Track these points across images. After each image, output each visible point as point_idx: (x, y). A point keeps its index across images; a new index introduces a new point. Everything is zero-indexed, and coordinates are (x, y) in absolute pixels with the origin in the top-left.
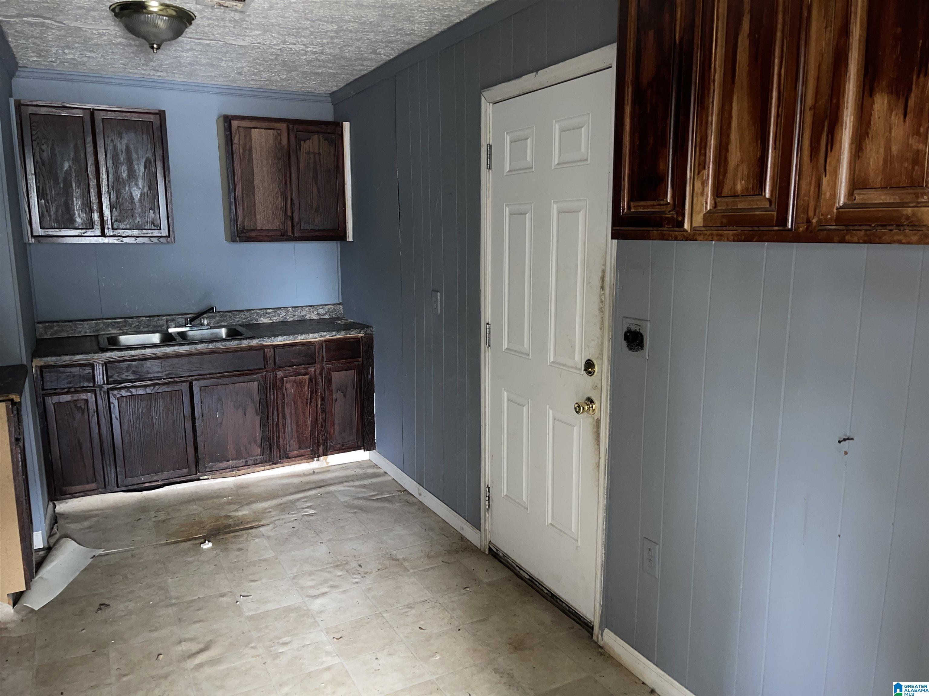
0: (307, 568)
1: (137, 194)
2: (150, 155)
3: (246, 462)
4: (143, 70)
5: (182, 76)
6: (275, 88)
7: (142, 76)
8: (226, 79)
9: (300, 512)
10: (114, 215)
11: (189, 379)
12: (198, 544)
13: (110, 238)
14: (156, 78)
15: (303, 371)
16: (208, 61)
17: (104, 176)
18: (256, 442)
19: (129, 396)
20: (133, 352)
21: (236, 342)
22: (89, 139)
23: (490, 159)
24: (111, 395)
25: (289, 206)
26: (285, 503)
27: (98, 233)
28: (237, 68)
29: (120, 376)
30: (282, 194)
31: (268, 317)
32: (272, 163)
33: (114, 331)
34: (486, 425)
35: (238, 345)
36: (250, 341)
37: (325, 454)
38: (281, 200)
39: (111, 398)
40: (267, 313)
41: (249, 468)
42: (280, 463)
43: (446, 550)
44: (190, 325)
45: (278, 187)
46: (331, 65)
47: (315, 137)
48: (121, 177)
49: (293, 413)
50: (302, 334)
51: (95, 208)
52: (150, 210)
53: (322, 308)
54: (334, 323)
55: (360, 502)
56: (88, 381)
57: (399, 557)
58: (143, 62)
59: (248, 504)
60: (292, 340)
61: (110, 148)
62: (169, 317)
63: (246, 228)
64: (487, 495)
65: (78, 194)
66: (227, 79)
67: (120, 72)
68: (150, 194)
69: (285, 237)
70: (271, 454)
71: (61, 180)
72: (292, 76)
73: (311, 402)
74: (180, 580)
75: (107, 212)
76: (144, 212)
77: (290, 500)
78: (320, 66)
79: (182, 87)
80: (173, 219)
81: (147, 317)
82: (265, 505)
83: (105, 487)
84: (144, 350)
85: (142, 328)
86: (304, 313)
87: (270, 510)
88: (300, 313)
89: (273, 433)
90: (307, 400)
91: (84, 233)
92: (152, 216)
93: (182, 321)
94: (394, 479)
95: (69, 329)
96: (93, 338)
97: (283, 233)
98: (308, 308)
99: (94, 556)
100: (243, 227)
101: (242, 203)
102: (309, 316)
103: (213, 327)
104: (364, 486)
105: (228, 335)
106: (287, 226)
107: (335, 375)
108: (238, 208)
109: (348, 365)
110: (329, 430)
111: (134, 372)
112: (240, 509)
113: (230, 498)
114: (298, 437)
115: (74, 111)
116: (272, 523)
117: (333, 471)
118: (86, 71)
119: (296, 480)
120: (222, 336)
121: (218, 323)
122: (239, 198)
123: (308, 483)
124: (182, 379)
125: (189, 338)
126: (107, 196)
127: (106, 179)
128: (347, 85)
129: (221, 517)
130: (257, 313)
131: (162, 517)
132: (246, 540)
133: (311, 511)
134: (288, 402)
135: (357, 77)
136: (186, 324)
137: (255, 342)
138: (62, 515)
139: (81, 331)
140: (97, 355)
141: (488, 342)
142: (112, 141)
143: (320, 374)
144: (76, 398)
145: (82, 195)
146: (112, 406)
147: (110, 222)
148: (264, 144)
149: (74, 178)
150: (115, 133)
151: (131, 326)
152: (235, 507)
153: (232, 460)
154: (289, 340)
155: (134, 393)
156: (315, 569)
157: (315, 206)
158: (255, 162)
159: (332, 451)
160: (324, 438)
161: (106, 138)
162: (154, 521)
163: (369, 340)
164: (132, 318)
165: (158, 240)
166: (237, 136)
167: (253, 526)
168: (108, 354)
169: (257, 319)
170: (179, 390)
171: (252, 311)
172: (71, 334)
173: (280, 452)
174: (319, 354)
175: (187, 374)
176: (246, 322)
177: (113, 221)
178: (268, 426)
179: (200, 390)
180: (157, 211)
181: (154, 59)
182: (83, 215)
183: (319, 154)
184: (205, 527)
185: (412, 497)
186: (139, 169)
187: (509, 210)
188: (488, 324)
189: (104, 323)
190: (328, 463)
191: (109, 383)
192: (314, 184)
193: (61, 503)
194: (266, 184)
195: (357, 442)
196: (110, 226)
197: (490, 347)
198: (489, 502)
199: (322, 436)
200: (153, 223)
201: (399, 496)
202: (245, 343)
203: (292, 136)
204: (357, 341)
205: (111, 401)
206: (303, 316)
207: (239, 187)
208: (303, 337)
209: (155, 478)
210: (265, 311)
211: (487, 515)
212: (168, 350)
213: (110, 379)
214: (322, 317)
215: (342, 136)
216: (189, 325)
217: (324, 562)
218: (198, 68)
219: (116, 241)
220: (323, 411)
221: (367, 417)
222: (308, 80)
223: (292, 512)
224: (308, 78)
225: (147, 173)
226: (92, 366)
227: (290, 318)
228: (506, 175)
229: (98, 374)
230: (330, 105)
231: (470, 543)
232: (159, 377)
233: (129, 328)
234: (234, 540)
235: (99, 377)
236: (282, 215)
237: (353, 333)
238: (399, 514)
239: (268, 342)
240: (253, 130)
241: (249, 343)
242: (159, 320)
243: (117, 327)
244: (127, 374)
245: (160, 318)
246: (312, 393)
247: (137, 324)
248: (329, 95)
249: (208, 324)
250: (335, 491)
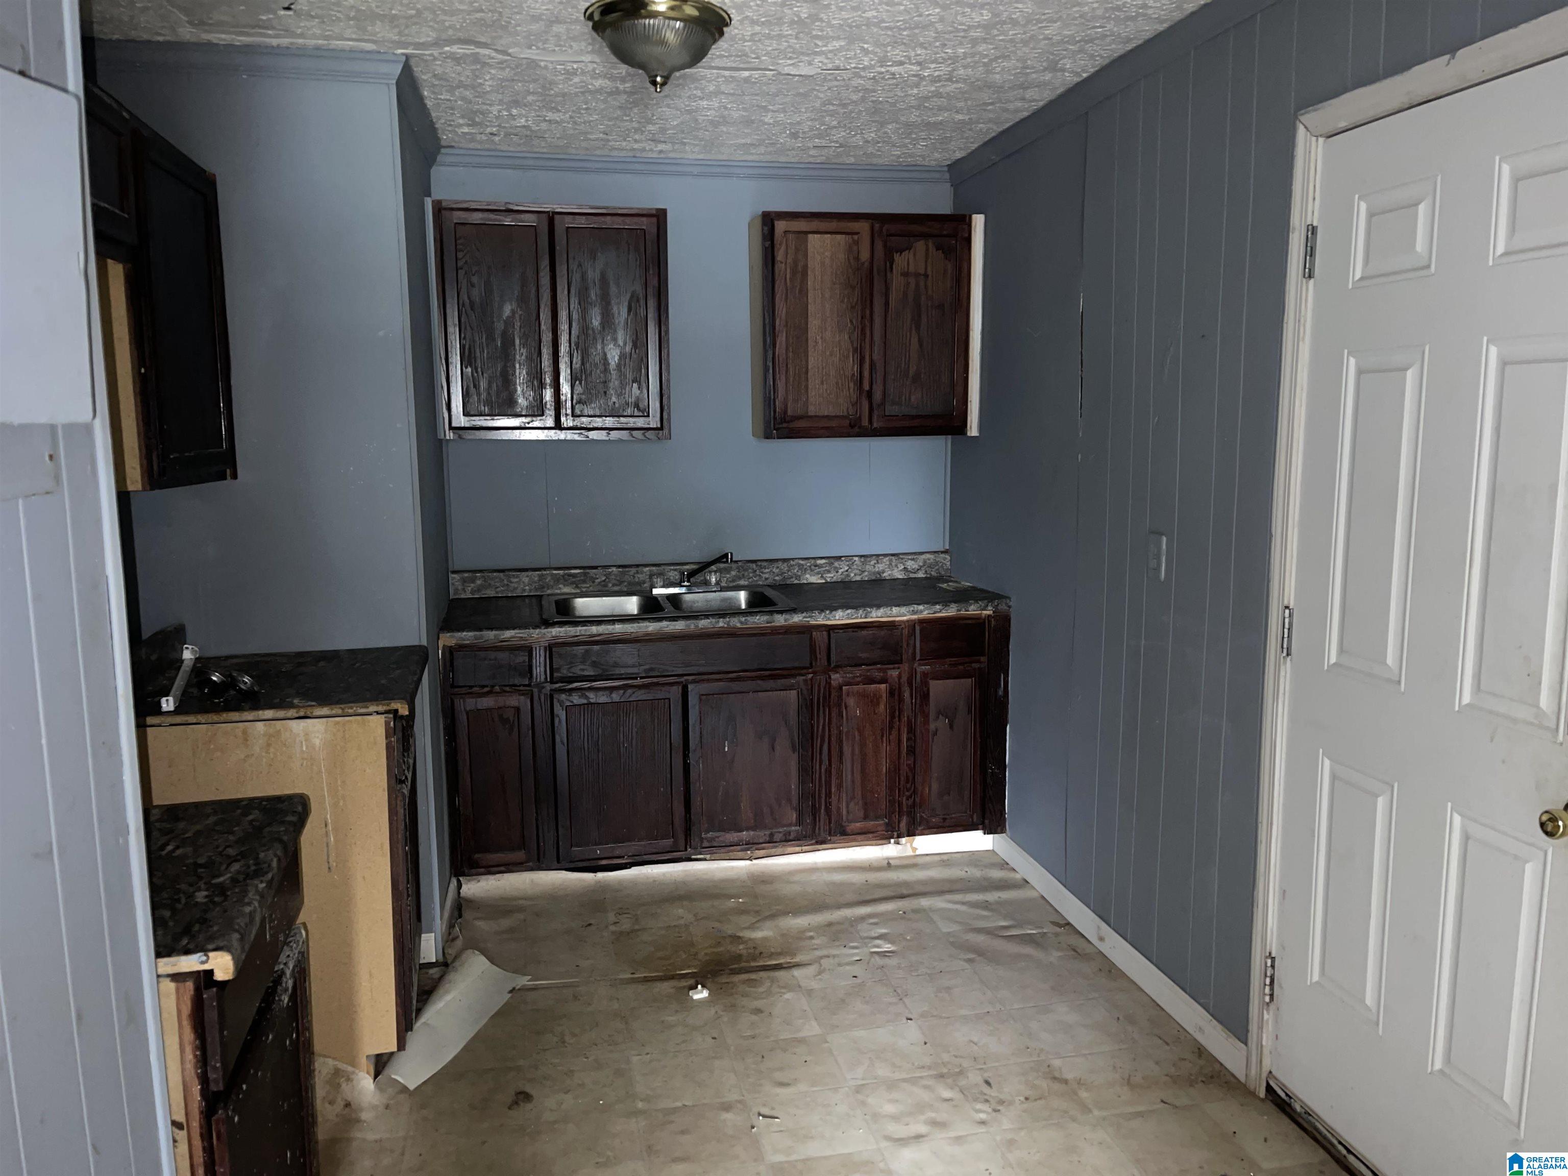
0: (882, 1071)
1: (614, 356)
2: (638, 288)
3: (772, 835)
4: (636, 141)
5: (696, 149)
6: (852, 160)
7: (631, 154)
8: (770, 149)
9: (866, 945)
10: (576, 392)
11: (683, 679)
12: (684, 987)
13: (568, 431)
14: (655, 155)
15: (878, 675)
16: (744, 114)
17: (564, 327)
18: (789, 800)
19: (584, 704)
20: (594, 629)
21: (765, 618)
22: (545, 263)
23: (1311, 256)
24: (555, 701)
25: (866, 373)
26: (839, 923)
27: (550, 422)
28: (790, 124)
29: (573, 670)
30: (855, 350)
31: (818, 573)
32: (840, 294)
33: (567, 590)
34: (1272, 824)
35: (768, 623)
36: (788, 616)
37: (911, 833)
38: (853, 361)
39: (555, 706)
40: (816, 566)
41: (775, 847)
42: (830, 842)
43: (1167, 1075)
44: (688, 584)
45: (850, 338)
46: (962, 104)
47: (920, 245)
48: (591, 326)
49: (857, 751)
50: (879, 607)
51: (548, 381)
52: (633, 382)
53: (913, 559)
54: (934, 587)
55: (979, 939)
56: (522, 675)
57: (1069, 1076)
58: (635, 125)
59: (773, 917)
60: (861, 618)
61: (576, 277)
62: (654, 568)
63: (790, 413)
64: (1269, 974)
65: (523, 357)
66: (772, 149)
67: (599, 148)
68: (634, 356)
69: (856, 429)
70: (816, 825)
71: (498, 333)
72: (886, 133)
73: (890, 734)
74: (651, 1061)
75: (565, 389)
76: (623, 386)
77: (846, 918)
78: (940, 109)
79: (696, 170)
80: (669, 397)
81: (619, 566)
82: (802, 921)
83: (539, 860)
84: (613, 627)
85: (610, 585)
86: (880, 567)
87: (811, 934)
88: (874, 567)
89: (820, 786)
90: (882, 729)
91: (528, 423)
92: (635, 394)
93: (674, 575)
94: (1043, 897)
95: (498, 585)
96: (534, 600)
97: (852, 423)
98: (887, 558)
99: (514, 989)
100: (785, 412)
101: (785, 368)
102: (890, 572)
103: (724, 587)
104: (986, 905)
105: (750, 604)
106: (860, 408)
107: (937, 687)
108: (778, 378)
109: (961, 667)
110: (920, 788)
111: (594, 664)
112: (757, 925)
113: (741, 900)
114: (864, 797)
115: (523, 216)
116: (816, 962)
117: (925, 866)
118: (545, 150)
119: (857, 878)
120: (740, 605)
121: (733, 581)
122: (781, 359)
123: (880, 886)
124: (672, 679)
125: (684, 606)
126: (567, 359)
127: (568, 331)
128: (986, 144)
129: (724, 937)
130: (799, 565)
131: (626, 924)
132: (769, 993)
133: (887, 947)
134: (848, 732)
135: (1007, 125)
136: (681, 582)
137: (797, 619)
138: (470, 902)
139: (516, 588)
140: (537, 631)
141: (1285, 646)
142: (580, 265)
143: (908, 683)
144: (501, 704)
145: (529, 359)
146: (556, 721)
147: (569, 404)
148: (827, 261)
149: (518, 329)
150: (586, 252)
151: (594, 582)
152: (750, 919)
153: (748, 829)
154: (856, 618)
155: (592, 701)
156: (898, 1075)
157: (911, 373)
158: (811, 295)
159: (924, 829)
160: (911, 802)
161: (571, 261)
162: (613, 933)
163: (1002, 624)
164: (595, 568)
165: (643, 434)
166: (783, 248)
167: (781, 964)
168: (555, 631)
169: (800, 576)
170: (664, 699)
171: (792, 562)
172: (502, 591)
173: (830, 823)
174: (908, 645)
175: (680, 672)
176: (780, 580)
177: (574, 401)
178: (813, 772)
179: (701, 700)
180: (644, 385)
181: (655, 118)
182: (528, 393)
183: (926, 276)
184: (696, 954)
185: (1083, 940)
186: (619, 313)
187: (1357, 364)
188: (1287, 607)
189: (552, 575)
190: (915, 849)
191: (555, 680)
192: (914, 331)
193: (469, 881)
194: (828, 334)
195: (972, 817)
196: (569, 411)
197: (1289, 659)
198: (1272, 989)
199: (907, 799)
200: (637, 406)
201: (1057, 935)
202: (780, 620)
203: (879, 245)
204: (978, 624)
205: (556, 712)
206: (879, 573)
207: (781, 340)
208: (881, 611)
209: (617, 853)
210: (813, 561)
211: (1266, 1016)
212: (652, 627)
213: (556, 675)
214: (912, 576)
215: (968, 241)
216: (686, 583)
217: (916, 1064)
218: (725, 129)
219: (576, 437)
220: (912, 751)
221: (991, 768)
222: (914, 139)
223: (852, 944)
224: (914, 136)
225: (632, 320)
226: (529, 650)
227: (855, 575)
228: (1352, 288)
229: (538, 664)
230: (949, 185)
231: (1219, 1065)
232: (633, 674)
233: (590, 586)
234: (747, 989)
235: (538, 669)
236: (854, 390)
237: (972, 607)
238: (1058, 976)
239: (820, 619)
240: (810, 236)
241: (786, 620)
242: (637, 572)
243: (573, 583)
244: (582, 667)
245: (640, 569)
246: (892, 717)
247: (603, 579)
248: (946, 169)
249: (717, 583)
250: (930, 909)
